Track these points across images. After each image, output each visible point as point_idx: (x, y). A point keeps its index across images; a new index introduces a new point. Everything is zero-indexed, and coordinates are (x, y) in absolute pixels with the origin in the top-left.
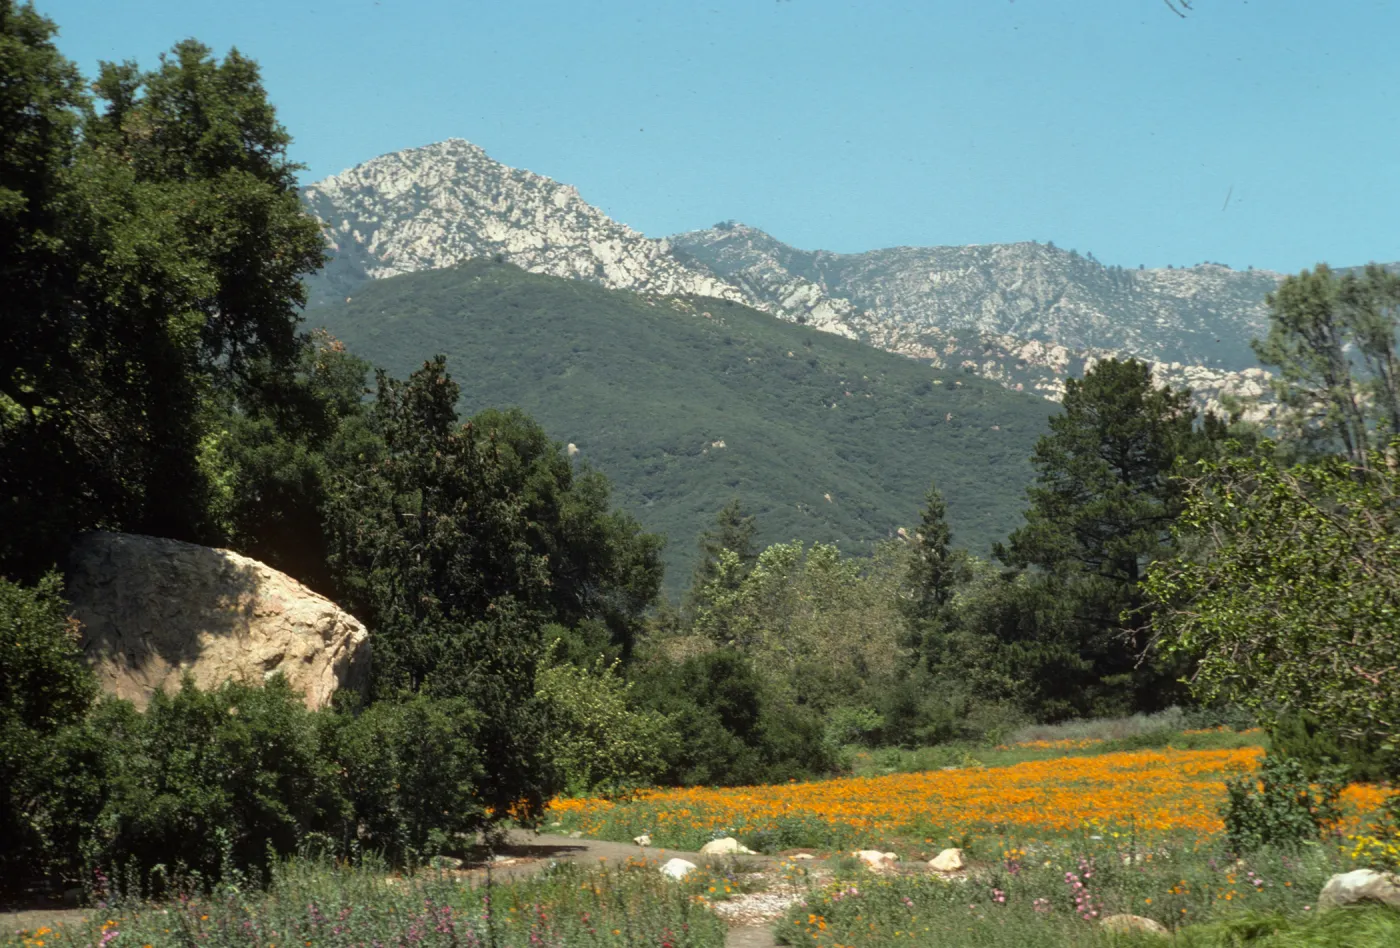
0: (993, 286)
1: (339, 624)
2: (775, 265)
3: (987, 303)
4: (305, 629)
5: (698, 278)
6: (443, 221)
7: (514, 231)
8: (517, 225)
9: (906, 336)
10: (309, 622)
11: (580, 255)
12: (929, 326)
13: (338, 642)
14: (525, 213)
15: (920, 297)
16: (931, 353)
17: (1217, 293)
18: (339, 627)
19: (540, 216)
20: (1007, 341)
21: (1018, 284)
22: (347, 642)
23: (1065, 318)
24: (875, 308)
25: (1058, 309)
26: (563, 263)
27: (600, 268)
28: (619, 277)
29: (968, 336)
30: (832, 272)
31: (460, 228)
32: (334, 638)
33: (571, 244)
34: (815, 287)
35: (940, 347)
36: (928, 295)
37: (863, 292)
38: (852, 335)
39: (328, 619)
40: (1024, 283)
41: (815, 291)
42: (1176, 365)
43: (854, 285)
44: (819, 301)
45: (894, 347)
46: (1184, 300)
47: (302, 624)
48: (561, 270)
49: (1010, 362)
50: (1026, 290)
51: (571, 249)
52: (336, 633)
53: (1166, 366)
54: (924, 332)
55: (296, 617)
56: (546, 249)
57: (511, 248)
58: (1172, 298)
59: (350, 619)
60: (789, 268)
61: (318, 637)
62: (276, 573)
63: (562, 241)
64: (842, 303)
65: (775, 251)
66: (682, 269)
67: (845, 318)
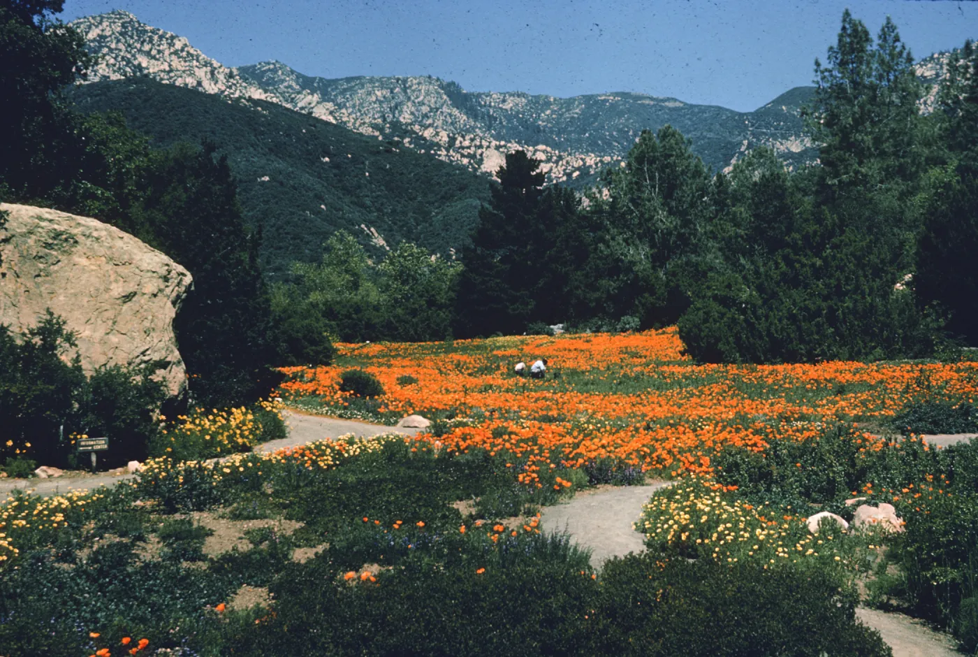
0: (409, 99)
1: (173, 272)
2: (294, 84)
3: (405, 108)
4: (150, 274)
5: (253, 89)
6: (114, 55)
7: (153, 61)
8: (154, 58)
9: (364, 123)
10: (154, 270)
11: (189, 75)
12: (375, 119)
13: (174, 285)
14: (159, 52)
15: (370, 104)
16: (377, 133)
17: (523, 107)
18: (173, 274)
19: (167, 53)
20: (417, 128)
21: (421, 98)
22: (179, 284)
23: (445, 117)
24: (347, 109)
25: (442, 112)
26: (180, 79)
27: (199, 84)
28: (211, 88)
29: (396, 125)
30: (325, 88)
31: (123, 58)
32: (171, 281)
33: (183, 69)
34: (315, 95)
35: (381, 130)
36: (375, 103)
37: (340, 100)
38: (334, 122)
39: (167, 268)
40: (425, 97)
41: (316, 97)
42: (503, 143)
43: (336, 96)
44: (318, 103)
45: (358, 129)
46: (506, 110)
47: (148, 271)
48: (179, 82)
49: (418, 139)
50: (426, 102)
51: (184, 72)
52: (172, 278)
53: (498, 143)
54: (373, 121)
55: (144, 266)
56: (171, 71)
57: (151, 71)
58: (501, 108)
59: (181, 268)
60: (300, 86)
61: (161, 280)
62: (127, 235)
63: (179, 68)
64: (330, 105)
65: (294, 77)
66: (244, 84)
67: (331, 113)
